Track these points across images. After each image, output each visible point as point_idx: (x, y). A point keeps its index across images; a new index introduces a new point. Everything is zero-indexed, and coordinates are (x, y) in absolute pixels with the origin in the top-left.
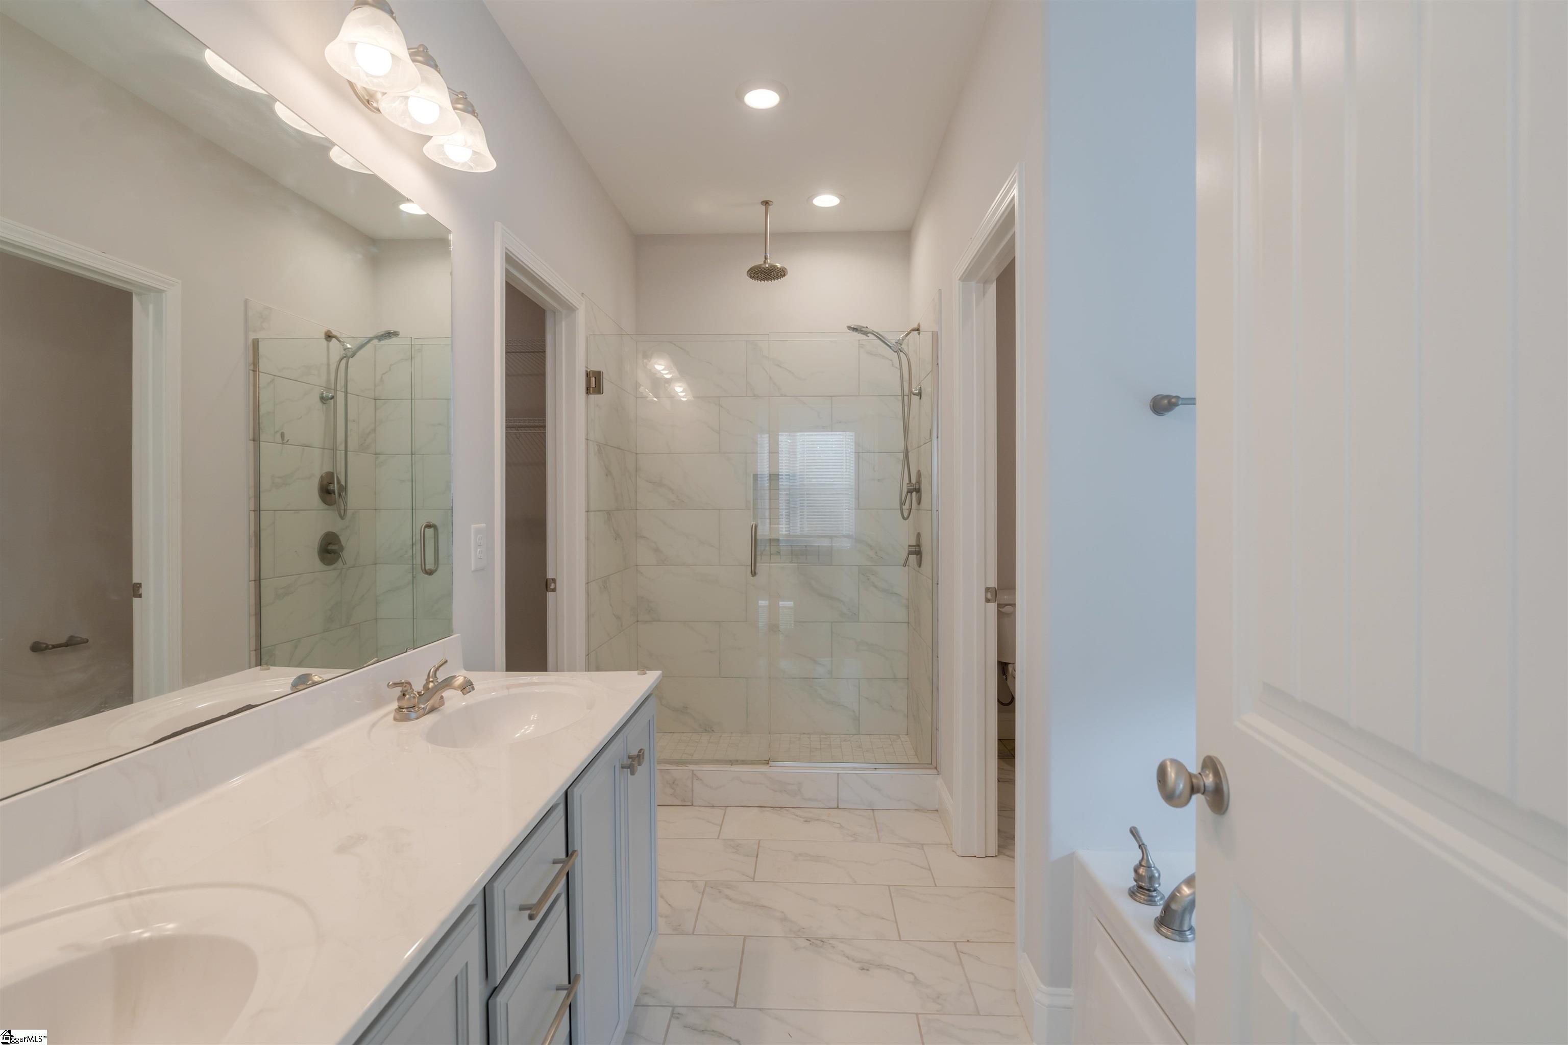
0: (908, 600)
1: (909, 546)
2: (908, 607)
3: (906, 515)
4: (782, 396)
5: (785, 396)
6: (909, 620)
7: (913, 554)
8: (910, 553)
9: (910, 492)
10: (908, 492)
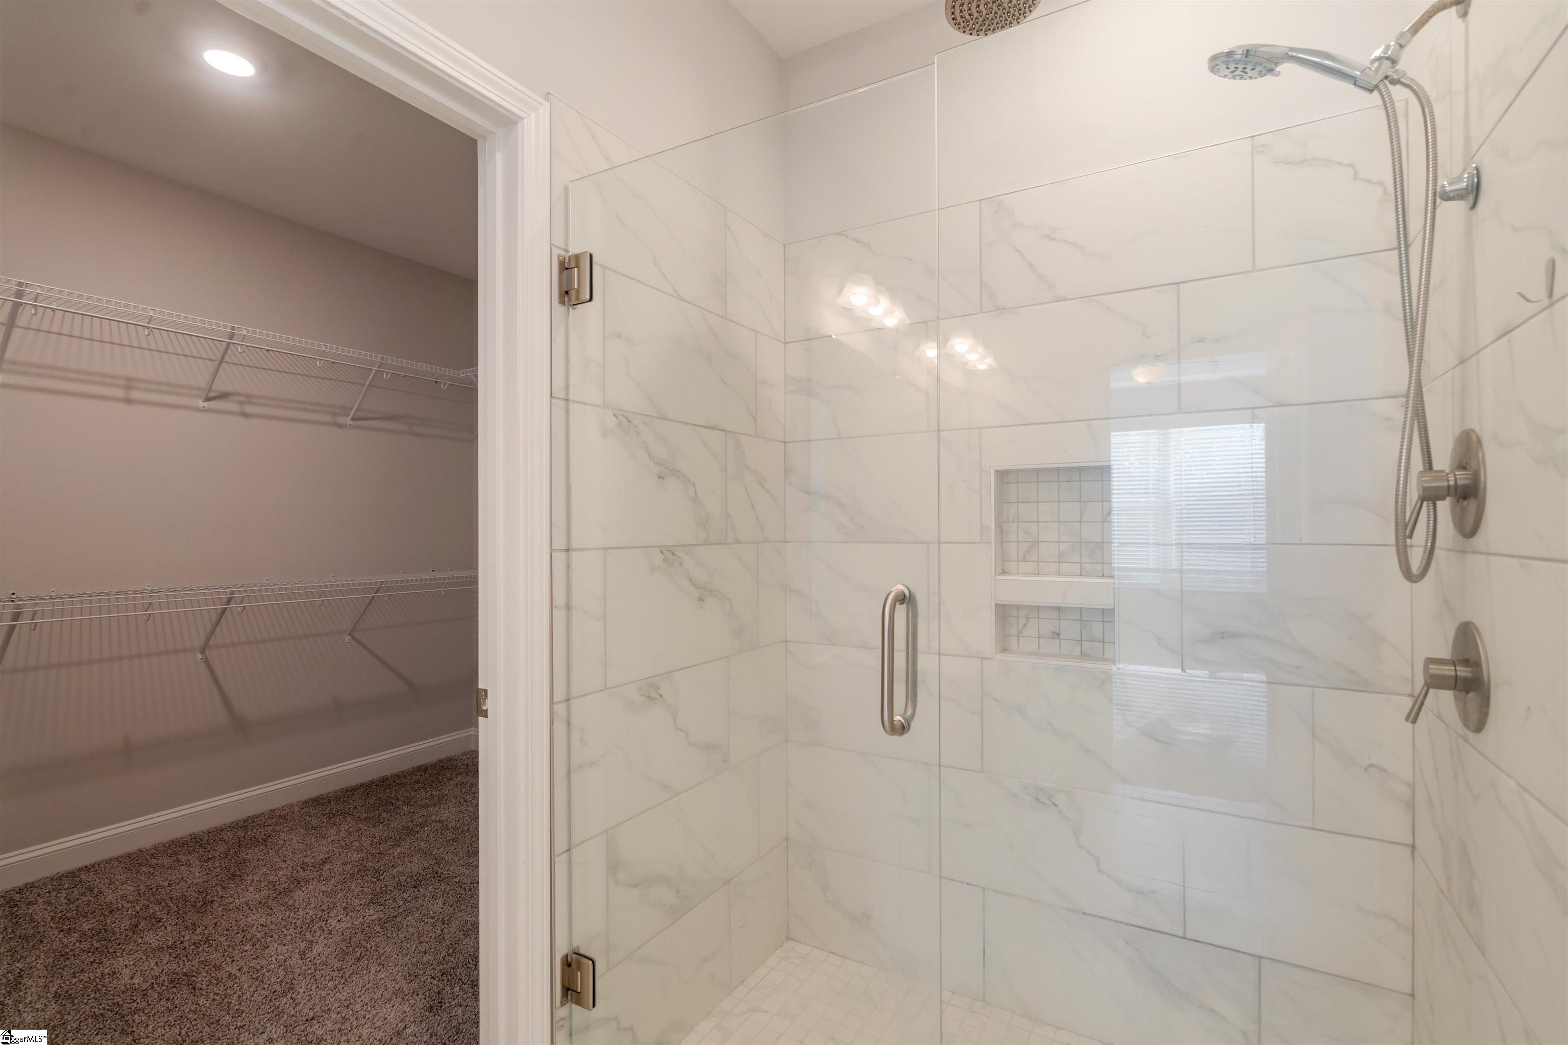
0: (1413, 787)
1: (1430, 661)
2: (1411, 805)
3: (1415, 567)
4: (1058, 300)
5: (1064, 299)
6: (1414, 842)
7: (1448, 688)
8: (1434, 682)
9: (1430, 497)
10: (1423, 499)
